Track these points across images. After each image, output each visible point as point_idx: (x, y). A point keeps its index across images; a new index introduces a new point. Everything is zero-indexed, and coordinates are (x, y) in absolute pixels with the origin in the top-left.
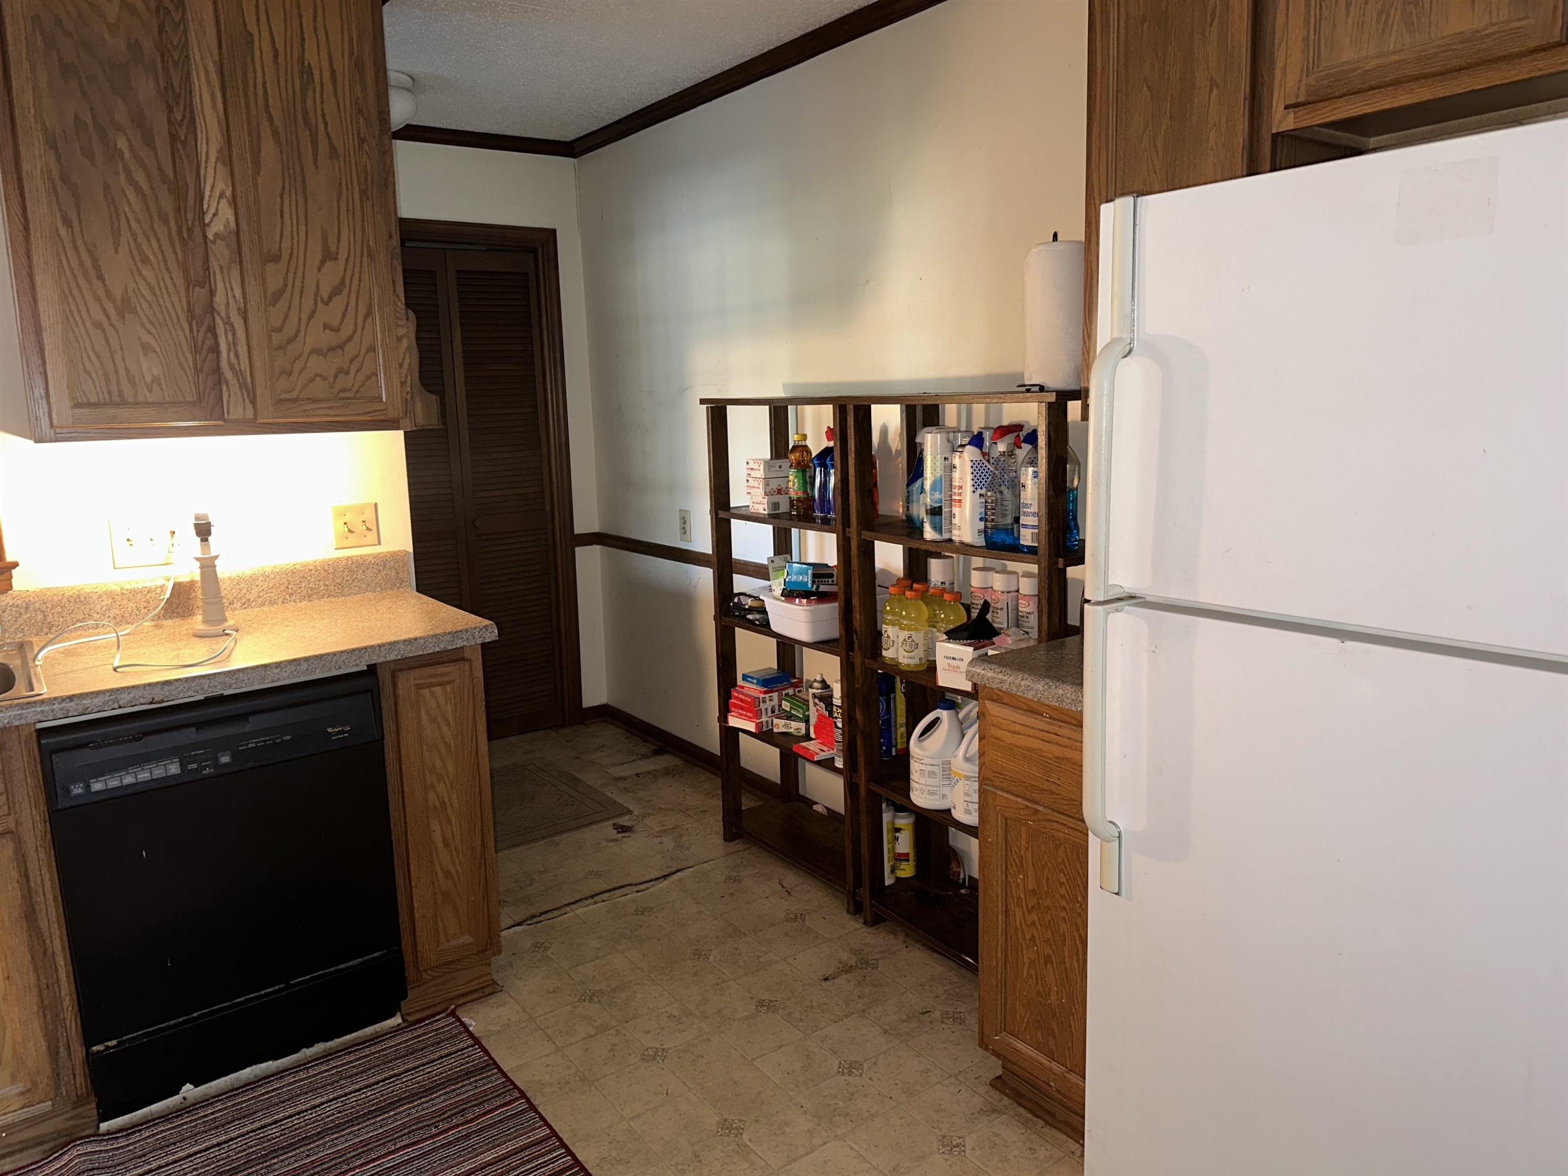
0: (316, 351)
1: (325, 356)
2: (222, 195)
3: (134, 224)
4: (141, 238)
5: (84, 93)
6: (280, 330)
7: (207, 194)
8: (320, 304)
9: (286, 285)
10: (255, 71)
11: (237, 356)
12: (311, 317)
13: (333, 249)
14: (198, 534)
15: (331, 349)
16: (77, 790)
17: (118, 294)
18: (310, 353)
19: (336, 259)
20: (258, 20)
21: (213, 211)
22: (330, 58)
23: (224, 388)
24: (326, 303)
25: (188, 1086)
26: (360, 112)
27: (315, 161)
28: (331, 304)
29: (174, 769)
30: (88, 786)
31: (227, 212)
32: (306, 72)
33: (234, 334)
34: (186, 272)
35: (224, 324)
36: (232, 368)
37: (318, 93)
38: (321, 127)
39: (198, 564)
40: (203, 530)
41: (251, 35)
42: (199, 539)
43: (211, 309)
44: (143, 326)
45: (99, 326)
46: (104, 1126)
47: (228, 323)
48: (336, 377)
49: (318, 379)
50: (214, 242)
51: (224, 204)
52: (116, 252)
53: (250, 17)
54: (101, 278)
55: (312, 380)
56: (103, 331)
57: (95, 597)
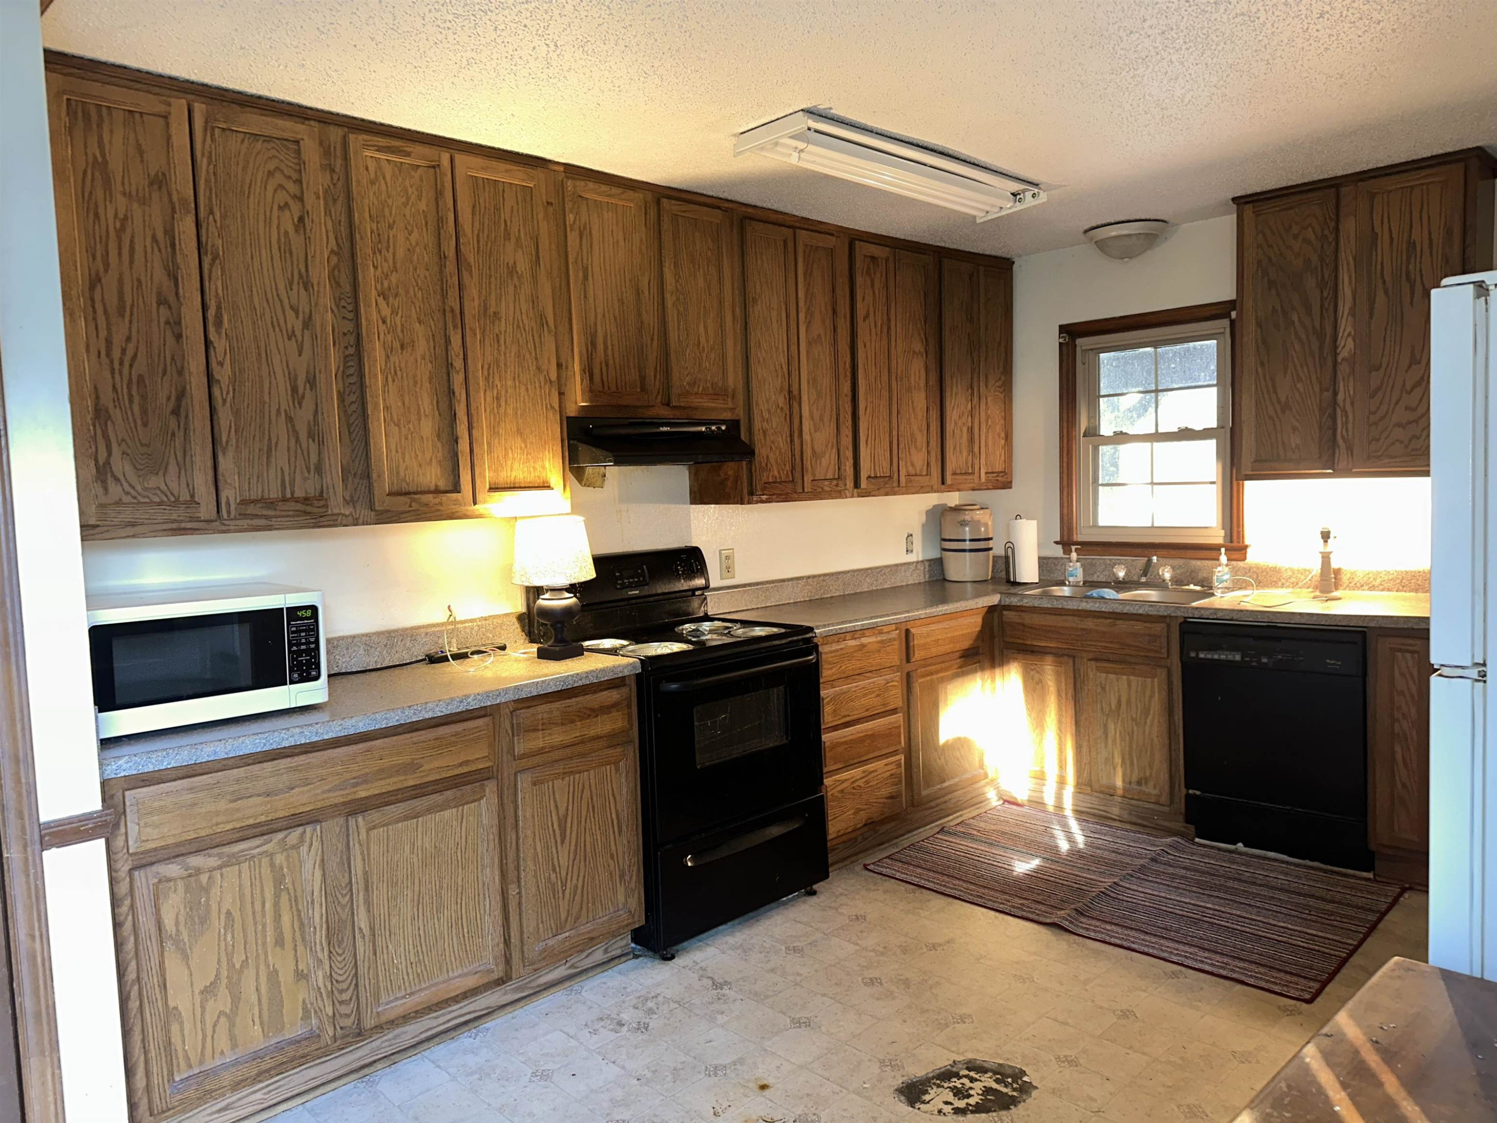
0: (1399, 425)
1: (1404, 427)
2: (1349, 334)
3: (1295, 359)
4: (1299, 368)
5: (1278, 294)
6: (1375, 413)
7: (1340, 335)
8: (1404, 394)
9: (1382, 384)
10: (1377, 256)
11: (1347, 430)
12: (1397, 403)
13: (1418, 357)
14: (1323, 538)
15: (1410, 423)
16: (1193, 654)
17: (1283, 400)
18: (1395, 425)
19: (1419, 363)
20: (1382, 224)
21: (1342, 344)
22: (1430, 233)
23: (1337, 450)
24: (1409, 393)
25: (1240, 845)
26: (1447, 262)
27: (1412, 303)
28: (1412, 394)
29: (1238, 657)
30: (1197, 654)
31: (1350, 344)
32: (1411, 245)
33: (1347, 417)
34: (1321, 384)
35: (1342, 411)
36: (1343, 437)
37: (1418, 259)
38: (1418, 278)
39: (1320, 556)
40: (1326, 536)
41: (1377, 234)
42: (1322, 541)
43: (1334, 403)
44: (1294, 417)
45: (1271, 418)
46: (1197, 840)
47: (1344, 411)
48: (1410, 441)
49: (1397, 443)
50: (1341, 364)
51: (1350, 340)
52: (1285, 376)
53: (1377, 223)
54: (1275, 392)
55: (1393, 444)
56: (1273, 420)
57: (1283, 569)
